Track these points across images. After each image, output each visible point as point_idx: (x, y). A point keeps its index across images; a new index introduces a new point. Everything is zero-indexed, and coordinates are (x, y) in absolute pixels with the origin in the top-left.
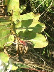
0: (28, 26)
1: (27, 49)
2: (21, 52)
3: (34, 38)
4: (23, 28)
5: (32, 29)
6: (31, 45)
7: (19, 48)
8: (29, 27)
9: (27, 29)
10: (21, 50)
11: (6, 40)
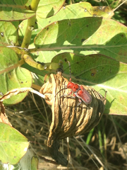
0: (83, 40)
1: (87, 115)
2: (67, 125)
3: (108, 79)
4: (62, 45)
5: (95, 49)
6: (100, 103)
7: (63, 110)
8: (84, 43)
9: (77, 51)
10: (69, 118)
11: (3, 82)
